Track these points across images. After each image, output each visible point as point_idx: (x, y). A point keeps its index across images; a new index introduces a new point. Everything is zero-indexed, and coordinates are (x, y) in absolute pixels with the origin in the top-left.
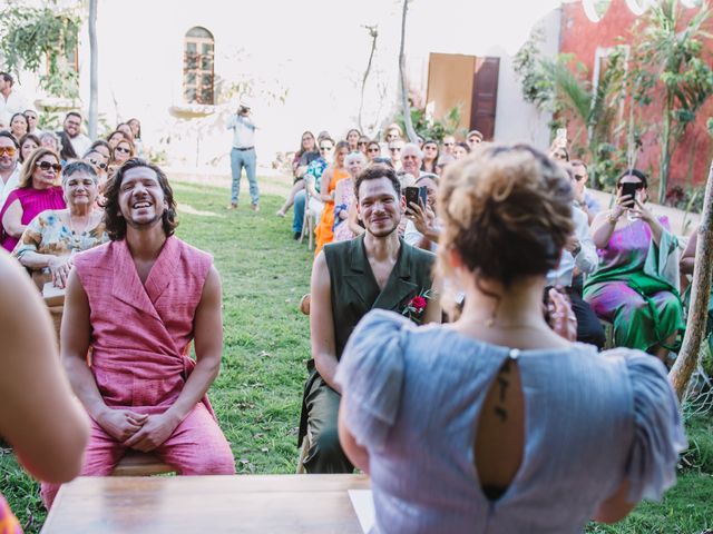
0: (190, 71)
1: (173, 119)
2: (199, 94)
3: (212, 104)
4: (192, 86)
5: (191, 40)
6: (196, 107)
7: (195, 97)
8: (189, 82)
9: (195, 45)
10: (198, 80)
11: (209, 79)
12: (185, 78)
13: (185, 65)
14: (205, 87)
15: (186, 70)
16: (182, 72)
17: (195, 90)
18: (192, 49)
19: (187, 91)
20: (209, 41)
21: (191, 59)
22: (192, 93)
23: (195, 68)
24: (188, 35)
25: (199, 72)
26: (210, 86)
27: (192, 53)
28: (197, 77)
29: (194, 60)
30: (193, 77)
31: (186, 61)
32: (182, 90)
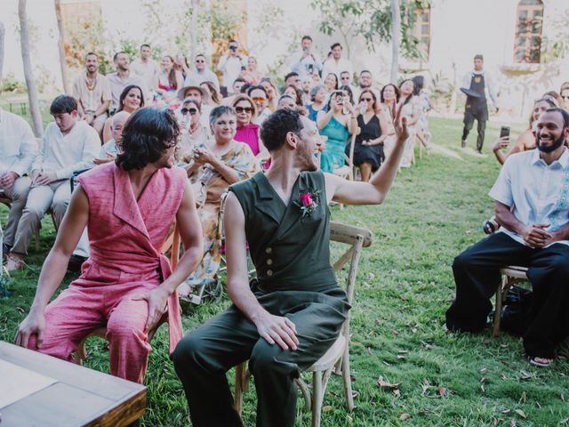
0: (522, 34)
1: (504, 77)
2: (528, 55)
3: (539, 62)
4: (522, 48)
5: (524, 8)
6: (524, 66)
7: (524, 58)
8: (520, 44)
9: (526, 12)
10: (528, 43)
11: (538, 41)
12: (518, 41)
13: (518, 30)
14: (534, 48)
15: (518, 34)
16: (514, 36)
17: (525, 51)
18: (524, 16)
19: (517, 53)
20: (539, 8)
21: (523, 24)
22: (521, 54)
23: (525, 32)
24: (521, 3)
25: (530, 35)
26: (538, 47)
27: (525, 19)
28: (527, 39)
29: (525, 25)
30: (523, 40)
31: (519, 26)
32: (513, 52)
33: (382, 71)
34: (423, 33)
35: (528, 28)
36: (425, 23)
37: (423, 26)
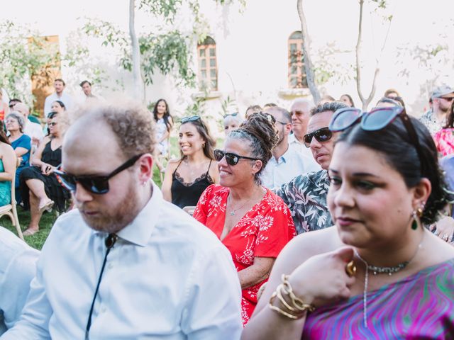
0: (294, 64)
1: (282, 100)
2: (301, 81)
4: (295, 75)
5: (293, 41)
6: (297, 91)
7: (298, 84)
8: (293, 73)
9: (296, 45)
10: (299, 71)
12: (290, 70)
13: (290, 61)
14: (304, 75)
15: (290, 64)
16: (288, 66)
17: (297, 78)
18: (294, 48)
19: (292, 80)
21: (294, 56)
22: (294, 81)
23: (296, 62)
24: (291, 38)
25: (300, 65)
27: (294, 51)
28: (298, 68)
29: (296, 56)
30: (295, 69)
31: (290, 57)
32: (288, 79)
33: (178, 99)
34: (211, 66)
35: (298, 59)
36: (212, 57)
37: (211, 60)
